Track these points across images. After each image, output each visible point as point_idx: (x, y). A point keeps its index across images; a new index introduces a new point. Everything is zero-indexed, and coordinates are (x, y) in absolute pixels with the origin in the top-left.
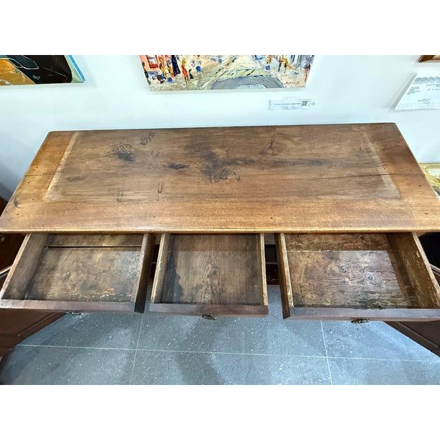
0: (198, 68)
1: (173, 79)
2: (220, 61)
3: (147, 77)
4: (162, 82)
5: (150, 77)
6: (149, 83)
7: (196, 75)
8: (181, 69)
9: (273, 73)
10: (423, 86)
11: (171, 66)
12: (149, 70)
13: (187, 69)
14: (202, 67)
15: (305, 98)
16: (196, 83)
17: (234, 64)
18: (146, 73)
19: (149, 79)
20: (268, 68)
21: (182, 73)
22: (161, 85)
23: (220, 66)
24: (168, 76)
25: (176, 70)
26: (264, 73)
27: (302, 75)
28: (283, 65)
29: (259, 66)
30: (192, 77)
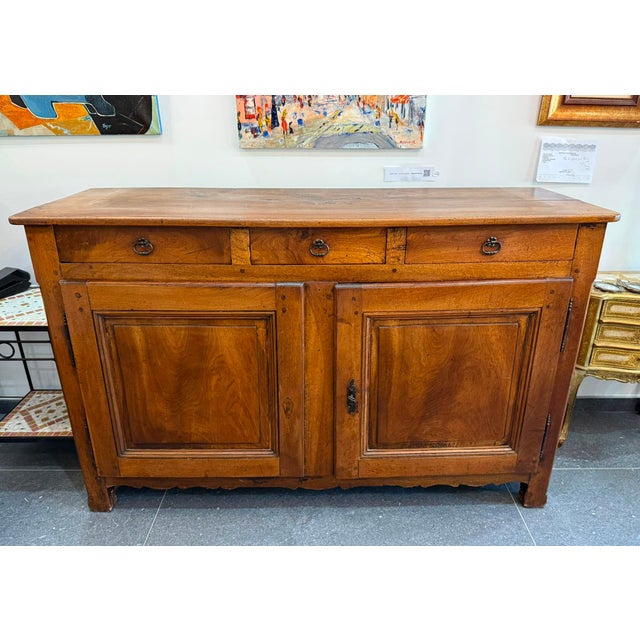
0: (300, 121)
1: (270, 133)
2: (325, 114)
3: (240, 129)
4: (255, 136)
5: (243, 129)
6: (240, 136)
7: (296, 129)
8: (280, 122)
9: (384, 129)
10: (555, 153)
11: (270, 117)
12: (244, 120)
13: (288, 121)
14: (304, 119)
15: (427, 166)
16: (295, 138)
17: (341, 117)
18: (239, 124)
19: (241, 132)
20: (378, 123)
21: (280, 126)
22: (254, 140)
23: (324, 120)
24: (265, 129)
25: (274, 123)
26: (374, 128)
27: (416, 133)
28: (394, 120)
29: (368, 121)
30: (291, 132)
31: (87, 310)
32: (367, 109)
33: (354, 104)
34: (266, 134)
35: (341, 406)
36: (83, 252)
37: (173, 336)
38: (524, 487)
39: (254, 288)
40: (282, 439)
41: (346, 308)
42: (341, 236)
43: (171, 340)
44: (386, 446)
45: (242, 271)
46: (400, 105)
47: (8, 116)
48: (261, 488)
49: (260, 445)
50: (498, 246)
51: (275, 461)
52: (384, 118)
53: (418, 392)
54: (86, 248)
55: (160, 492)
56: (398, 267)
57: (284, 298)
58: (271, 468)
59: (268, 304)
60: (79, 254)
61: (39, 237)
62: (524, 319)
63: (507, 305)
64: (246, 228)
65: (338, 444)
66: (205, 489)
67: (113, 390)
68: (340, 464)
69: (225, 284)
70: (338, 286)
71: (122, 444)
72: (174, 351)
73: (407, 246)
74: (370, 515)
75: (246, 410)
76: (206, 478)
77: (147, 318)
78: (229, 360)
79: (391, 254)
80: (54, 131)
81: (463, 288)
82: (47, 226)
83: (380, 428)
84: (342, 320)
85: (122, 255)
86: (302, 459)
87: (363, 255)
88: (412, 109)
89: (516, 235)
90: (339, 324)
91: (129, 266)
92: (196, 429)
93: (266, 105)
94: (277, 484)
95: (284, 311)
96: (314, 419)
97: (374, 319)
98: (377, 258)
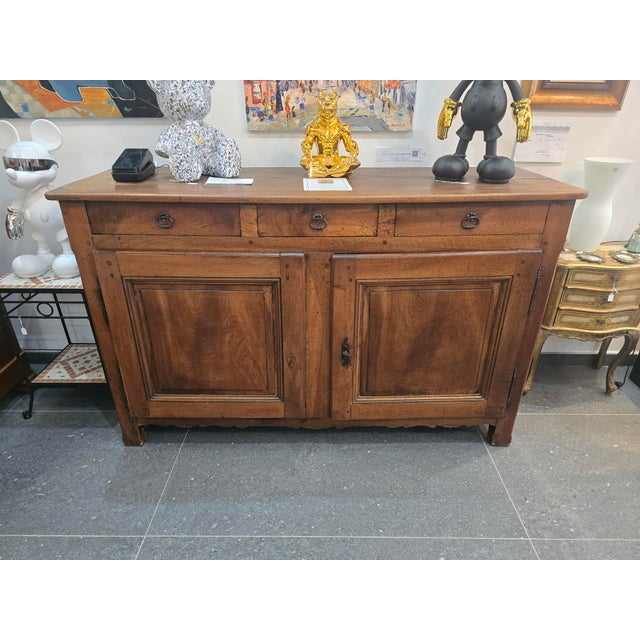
0: (302, 106)
1: (275, 116)
3: (248, 113)
4: (262, 120)
5: (251, 113)
6: (248, 120)
7: (298, 113)
8: (284, 106)
9: (377, 112)
11: (275, 102)
12: (251, 105)
13: (291, 106)
14: (305, 104)
15: (416, 147)
16: (297, 122)
18: (247, 109)
19: (249, 116)
20: (372, 108)
21: (284, 110)
22: (261, 123)
24: (270, 113)
25: (279, 107)
26: (368, 112)
27: (406, 117)
28: (386, 105)
29: (363, 106)
30: (294, 116)
31: (117, 276)
32: (362, 94)
33: (350, 90)
34: (271, 117)
35: (336, 359)
36: (111, 225)
37: (192, 299)
38: (492, 428)
39: (261, 258)
40: (286, 387)
41: (342, 276)
42: (338, 211)
43: (190, 303)
44: (374, 394)
45: (251, 242)
46: (392, 90)
47: (38, 100)
48: (268, 427)
49: (267, 391)
50: (477, 221)
51: (280, 405)
52: (378, 103)
53: (403, 348)
54: (115, 221)
55: (183, 430)
56: (389, 240)
57: (287, 266)
58: (277, 411)
59: (274, 272)
60: (108, 227)
61: (73, 211)
62: (496, 286)
63: (483, 273)
64: (254, 204)
65: (334, 392)
66: (221, 427)
67: (142, 345)
68: (335, 408)
69: (236, 254)
70: (334, 256)
71: (151, 390)
72: (193, 312)
73: (396, 221)
74: (359, 450)
75: (255, 363)
76: (222, 418)
77: (170, 284)
78: (240, 320)
79: (382, 227)
80: (81, 113)
81: (445, 258)
82: (78, 202)
83: (370, 379)
84: (338, 286)
85: (146, 228)
86: (302, 404)
87: (357, 229)
88: (403, 94)
89: (493, 211)
90: (335, 289)
91: (153, 237)
92: (213, 378)
93: (272, 91)
94: (282, 424)
95: (288, 278)
96: (312, 371)
97: (366, 286)
98: (370, 231)
